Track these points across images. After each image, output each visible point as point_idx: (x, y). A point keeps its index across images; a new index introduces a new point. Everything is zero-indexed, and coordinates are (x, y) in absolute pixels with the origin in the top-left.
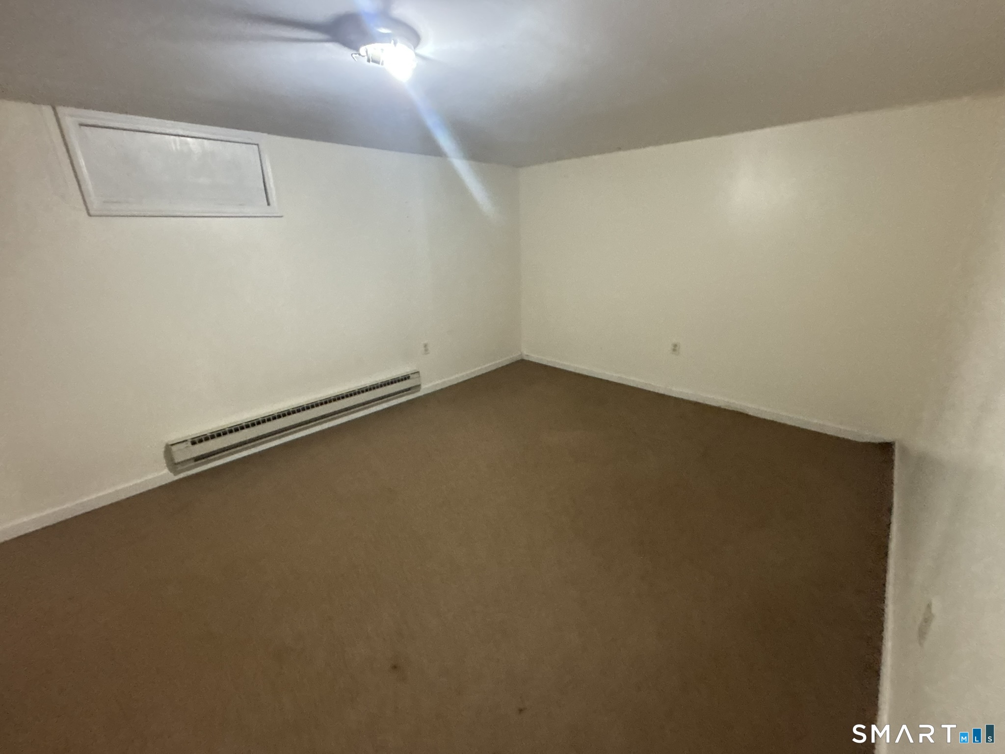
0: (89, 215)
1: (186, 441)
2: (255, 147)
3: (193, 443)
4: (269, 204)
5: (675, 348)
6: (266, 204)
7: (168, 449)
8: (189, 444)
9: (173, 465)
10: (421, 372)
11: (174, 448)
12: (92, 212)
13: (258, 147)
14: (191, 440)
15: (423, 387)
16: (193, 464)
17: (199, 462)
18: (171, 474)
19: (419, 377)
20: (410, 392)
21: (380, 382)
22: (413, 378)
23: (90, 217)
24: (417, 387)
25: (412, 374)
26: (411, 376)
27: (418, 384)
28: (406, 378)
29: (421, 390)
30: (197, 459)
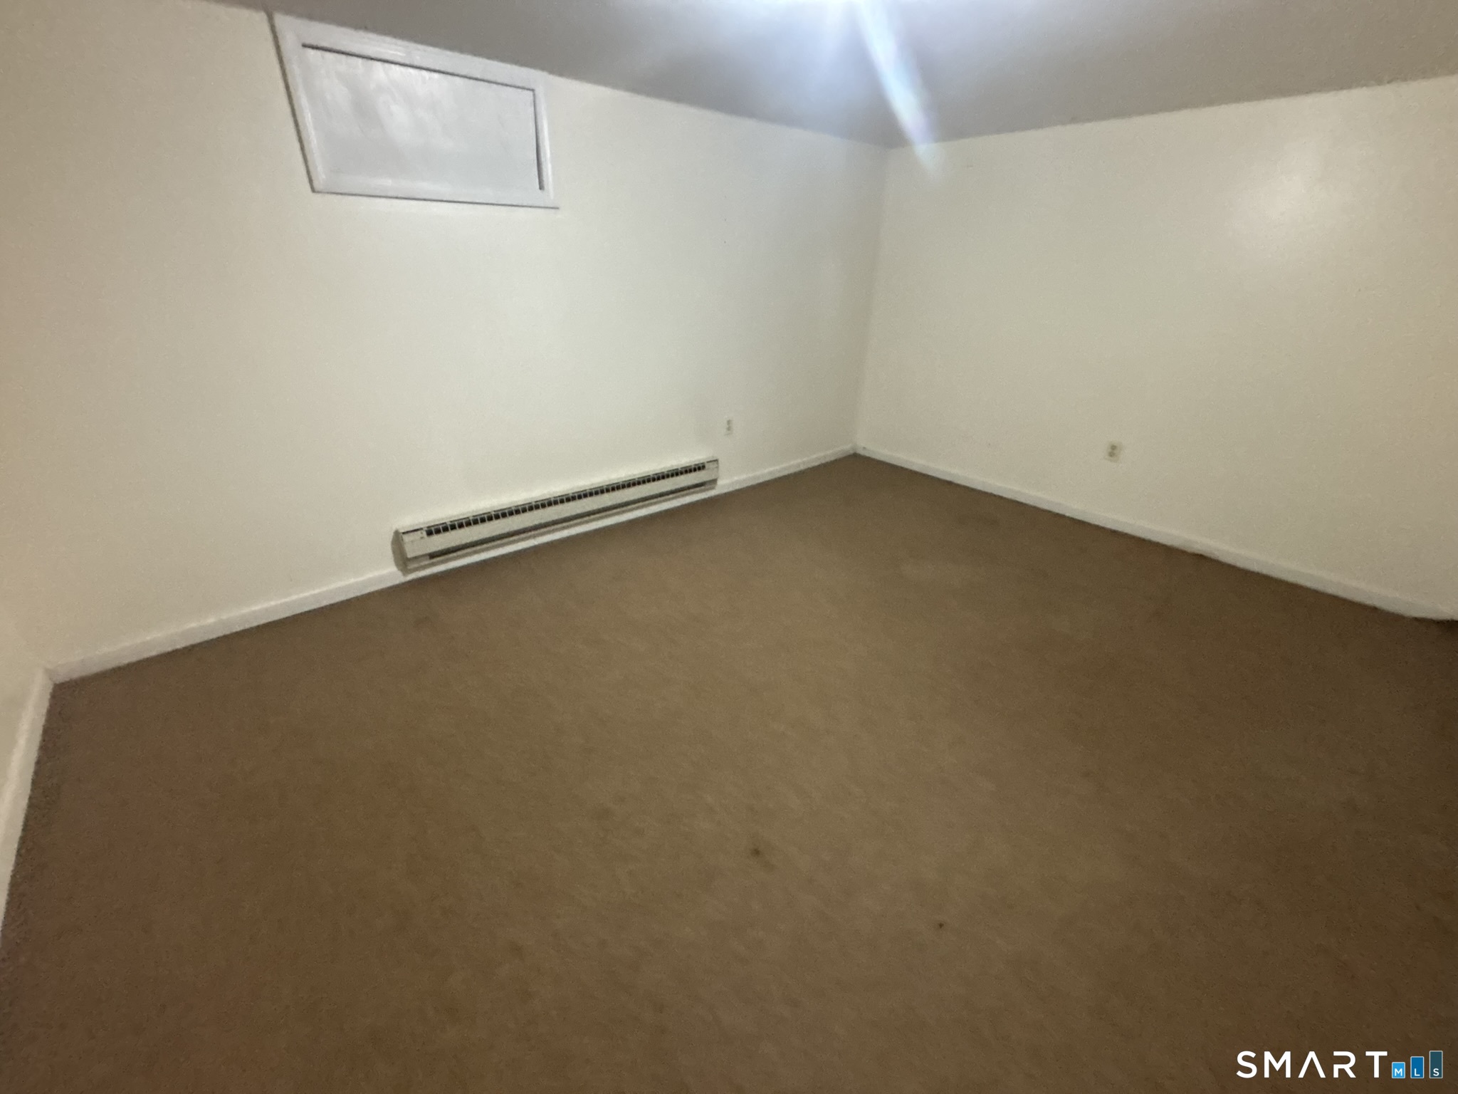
0: (313, 190)
1: (421, 529)
2: (531, 93)
3: (430, 533)
4: (541, 187)
5: (1113, 451)
6: (538, 187)
7: (398, 539)
8: (425, 533)
9: (403, 561)
10: (719, 462)
11: (406, 538)
12: (317, 185)
13: (534, 95)
14: (426, 529)
15: (720, 482)
16: (427, 562)
17: (435, 560)
18: (400, 573)
19: (717, 467)
20: (703, 488)
21: (667, 470)
22: (709, 469)
23: (314, 194)
24: (714, 481)
25: (708, 462)
26: (707, 466)
27: (715, 478)
28: (699, 468)
29: (717, 487)
30: (432, 556)
